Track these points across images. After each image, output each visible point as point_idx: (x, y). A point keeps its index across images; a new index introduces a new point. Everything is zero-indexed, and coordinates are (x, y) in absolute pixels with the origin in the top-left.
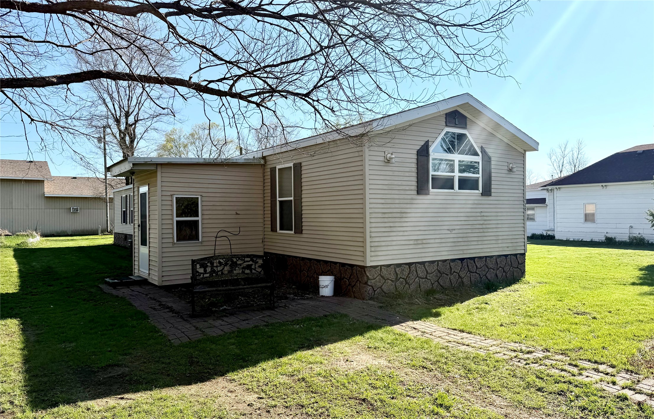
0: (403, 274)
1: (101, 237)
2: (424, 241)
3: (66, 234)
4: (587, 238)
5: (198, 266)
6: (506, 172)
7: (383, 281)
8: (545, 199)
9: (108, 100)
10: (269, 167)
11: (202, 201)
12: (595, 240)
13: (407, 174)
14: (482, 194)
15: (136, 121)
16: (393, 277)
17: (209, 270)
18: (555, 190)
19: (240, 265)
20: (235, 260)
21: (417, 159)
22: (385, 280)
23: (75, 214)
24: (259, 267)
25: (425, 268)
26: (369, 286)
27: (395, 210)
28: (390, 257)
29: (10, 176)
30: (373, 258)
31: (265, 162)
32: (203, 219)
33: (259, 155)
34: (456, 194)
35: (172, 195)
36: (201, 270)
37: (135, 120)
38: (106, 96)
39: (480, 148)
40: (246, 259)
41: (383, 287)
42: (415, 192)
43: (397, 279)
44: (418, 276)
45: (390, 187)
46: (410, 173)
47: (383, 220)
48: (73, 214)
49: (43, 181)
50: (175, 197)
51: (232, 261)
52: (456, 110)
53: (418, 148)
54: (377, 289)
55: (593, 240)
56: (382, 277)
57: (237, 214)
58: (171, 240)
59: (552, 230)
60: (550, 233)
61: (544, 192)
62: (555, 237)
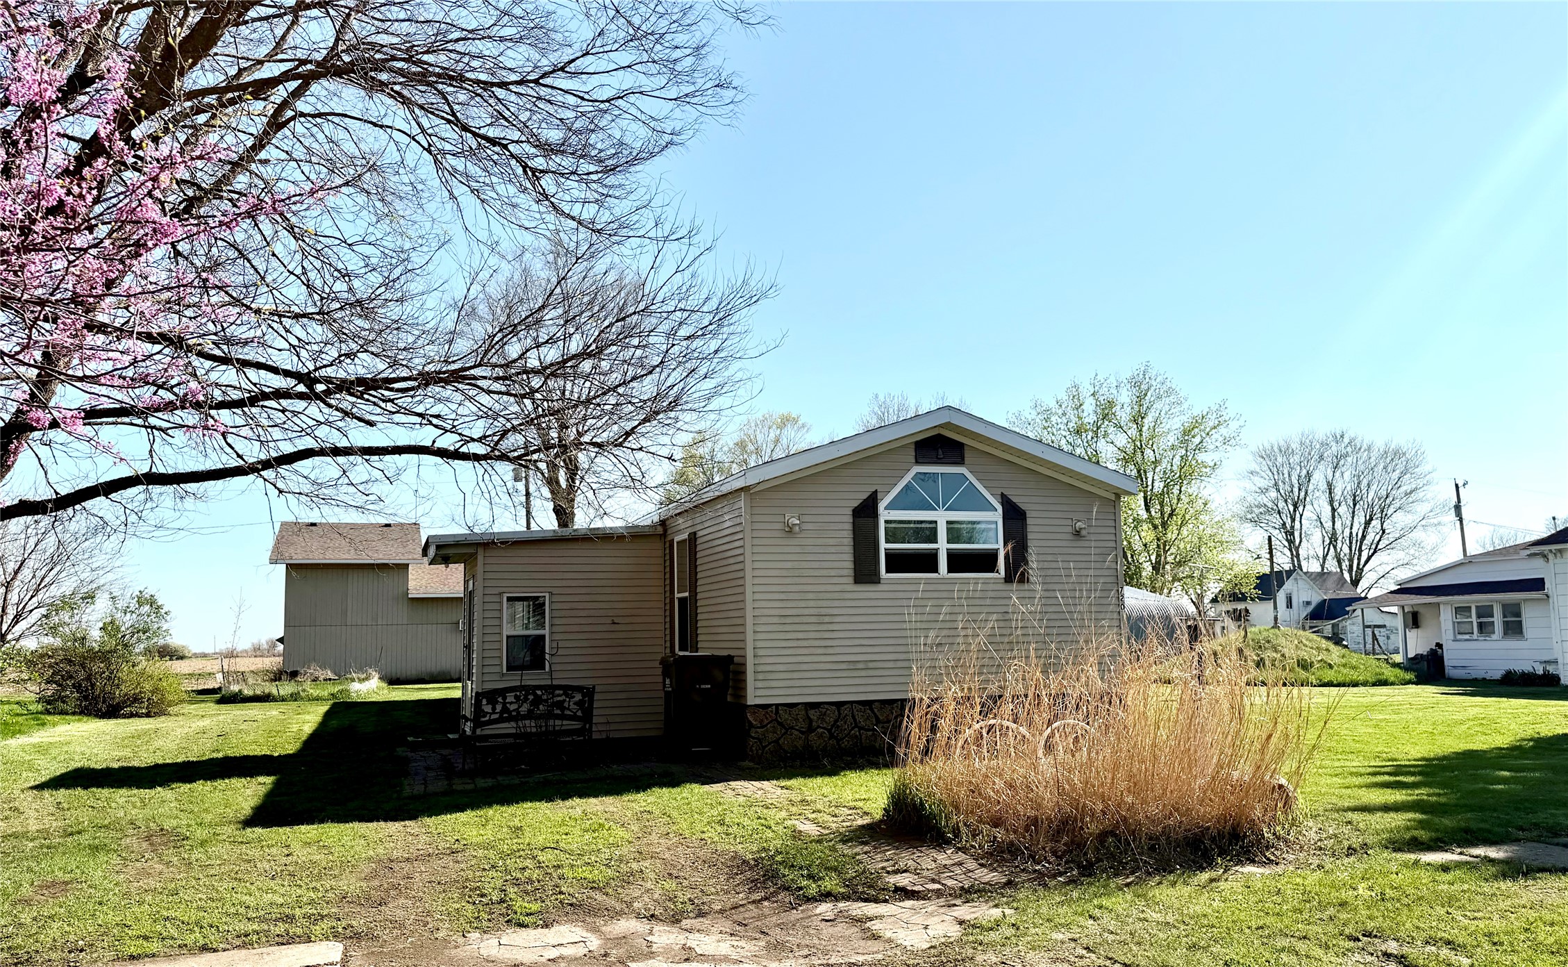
0: (823, 720)
2: (871, 665)
3: (448, 678)
5: (484, 702)
6: (1069, 537)
7: (780, 731)
8: (1543, 579)
10: (669, 538)
11: (551, 602)
13: (833, 550)
14: (1008, 579)
16: (802, 725)
17: (499, 708)
18: (1551, 557)
19: (546, 701)
20: (539, 692)
21: (854, 523)
22: (787, 730)
24: (575, 704)
25: (873, 712)
26: (754, 738)
27: (806, 612)
28: (796, 691)
29: (344, 557)
30: (759, 693)
31: (665, 531)
32: (552, 633)
33: (656, 519)
34: (943, 581)
35: (500, 594)
36: (488, 709)
39: (999, 497)
40: (557, 692)
41: (781, 742)
42: (851, 580)
43: (811, 729)
44: (856, 726)
45: (797, 573)
46: (838, 548)
47: (781, 628)
49: (407, 565)
50: (505, 596)
51: (535, 695)
52: (939, 435)
53: (856, 504)
54: (770, 744)
56: (780, 724)
57: (614, 623)
58: (497, 669)
59: (1555, 662)
60: (1551, 669)
61: (1539, 562)
62: (1559, 679)
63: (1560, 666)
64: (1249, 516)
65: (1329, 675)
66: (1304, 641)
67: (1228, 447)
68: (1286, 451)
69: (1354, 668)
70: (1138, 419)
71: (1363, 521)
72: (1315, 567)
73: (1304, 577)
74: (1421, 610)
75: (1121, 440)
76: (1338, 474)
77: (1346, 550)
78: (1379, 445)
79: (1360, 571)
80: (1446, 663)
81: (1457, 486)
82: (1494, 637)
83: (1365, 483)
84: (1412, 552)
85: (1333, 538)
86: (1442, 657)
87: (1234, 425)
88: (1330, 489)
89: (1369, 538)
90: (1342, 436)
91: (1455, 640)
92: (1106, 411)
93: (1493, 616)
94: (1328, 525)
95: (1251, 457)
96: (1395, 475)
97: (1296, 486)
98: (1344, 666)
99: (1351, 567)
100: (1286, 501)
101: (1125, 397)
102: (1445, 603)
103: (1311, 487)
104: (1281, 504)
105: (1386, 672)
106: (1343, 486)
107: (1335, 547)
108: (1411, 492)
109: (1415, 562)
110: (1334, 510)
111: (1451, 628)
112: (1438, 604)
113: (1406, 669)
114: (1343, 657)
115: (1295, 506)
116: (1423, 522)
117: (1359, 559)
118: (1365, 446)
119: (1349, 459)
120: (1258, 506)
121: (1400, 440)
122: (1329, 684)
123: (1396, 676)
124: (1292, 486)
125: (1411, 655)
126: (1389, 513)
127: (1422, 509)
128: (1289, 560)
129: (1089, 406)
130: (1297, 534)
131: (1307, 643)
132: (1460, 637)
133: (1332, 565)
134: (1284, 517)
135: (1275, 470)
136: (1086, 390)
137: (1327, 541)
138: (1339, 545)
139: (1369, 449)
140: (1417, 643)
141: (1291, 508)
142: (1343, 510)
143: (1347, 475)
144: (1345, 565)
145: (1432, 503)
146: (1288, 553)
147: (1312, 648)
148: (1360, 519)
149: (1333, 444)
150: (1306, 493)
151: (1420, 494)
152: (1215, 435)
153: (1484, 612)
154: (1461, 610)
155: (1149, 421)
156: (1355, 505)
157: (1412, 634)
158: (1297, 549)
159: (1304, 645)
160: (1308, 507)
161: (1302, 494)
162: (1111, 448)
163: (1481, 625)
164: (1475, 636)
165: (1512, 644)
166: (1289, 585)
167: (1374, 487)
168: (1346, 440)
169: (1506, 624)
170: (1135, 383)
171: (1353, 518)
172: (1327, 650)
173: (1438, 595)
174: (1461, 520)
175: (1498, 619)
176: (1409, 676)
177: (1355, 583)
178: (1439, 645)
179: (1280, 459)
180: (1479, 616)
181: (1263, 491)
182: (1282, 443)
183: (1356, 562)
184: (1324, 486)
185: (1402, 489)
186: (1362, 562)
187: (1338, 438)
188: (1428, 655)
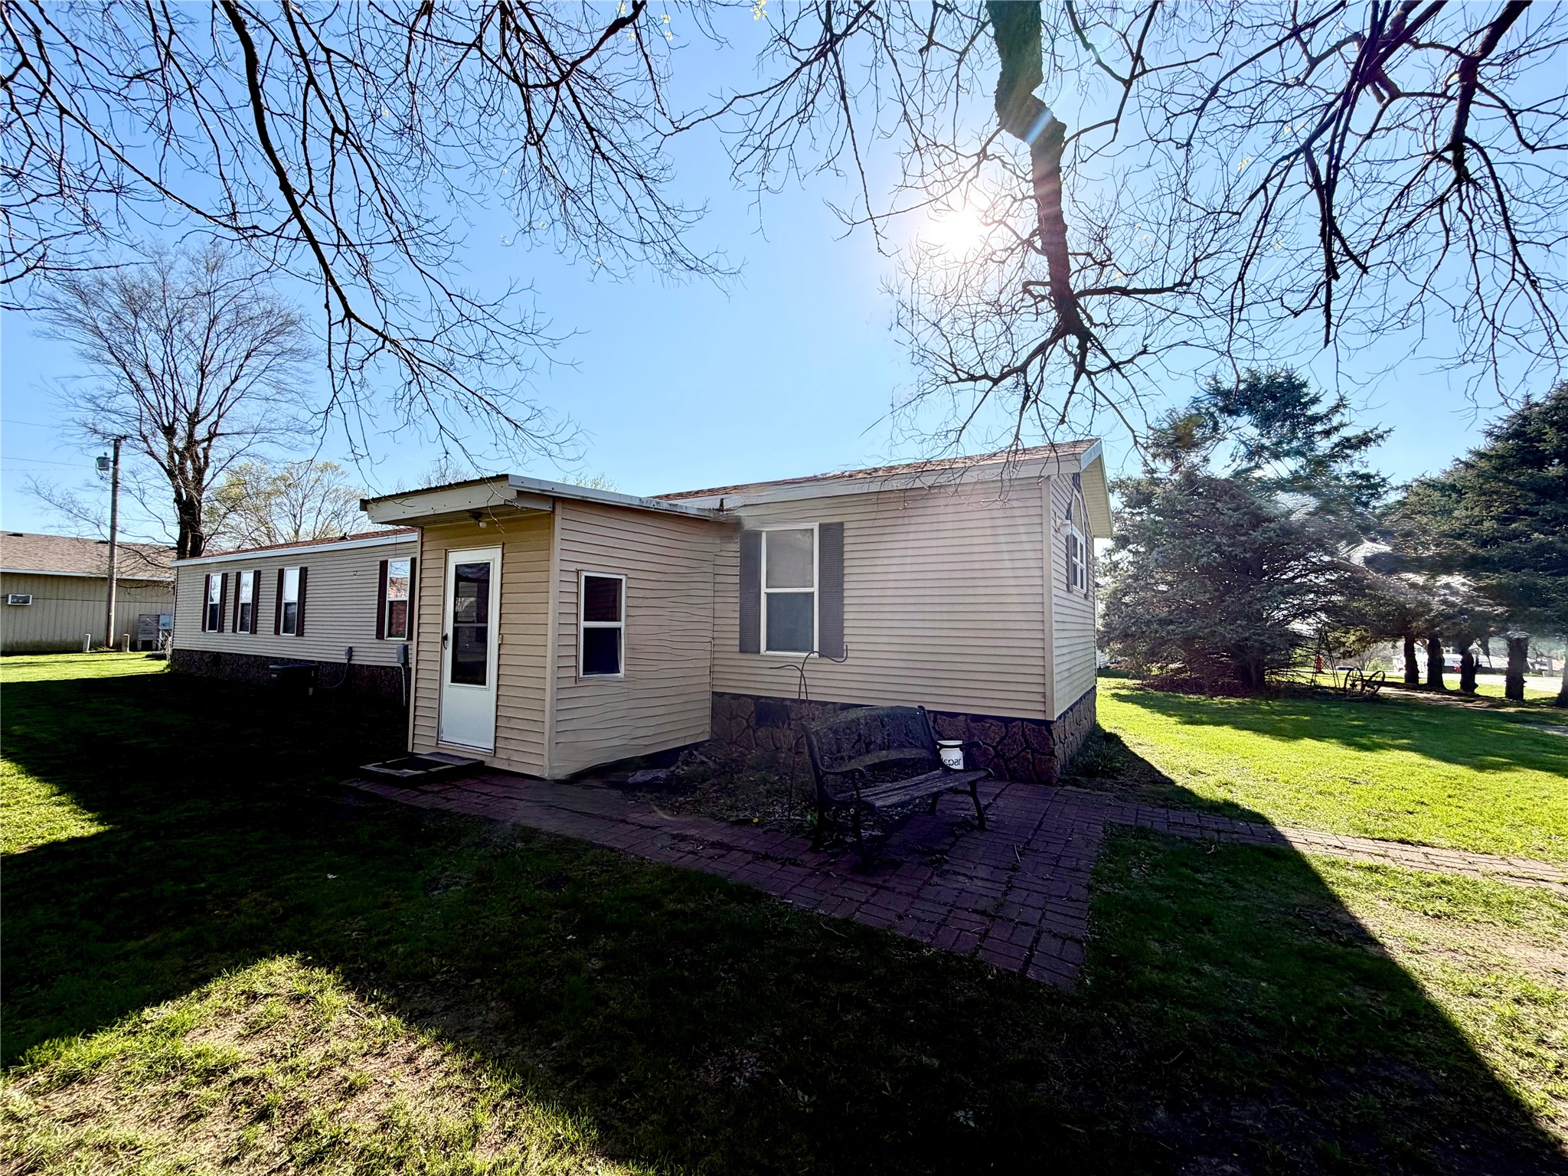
1: (91, 658)
9: (146, 384)
11: (629, 588)
15: (212, 436)
23: (19, 611)
26: (1056, 757)
32: (627, 626)
35: (578, 572)
37: (209, 433)
38: (139, 375)
42: (1066, 588)
48: (12, 610)
50: (584, 575)
58: (572, 672)
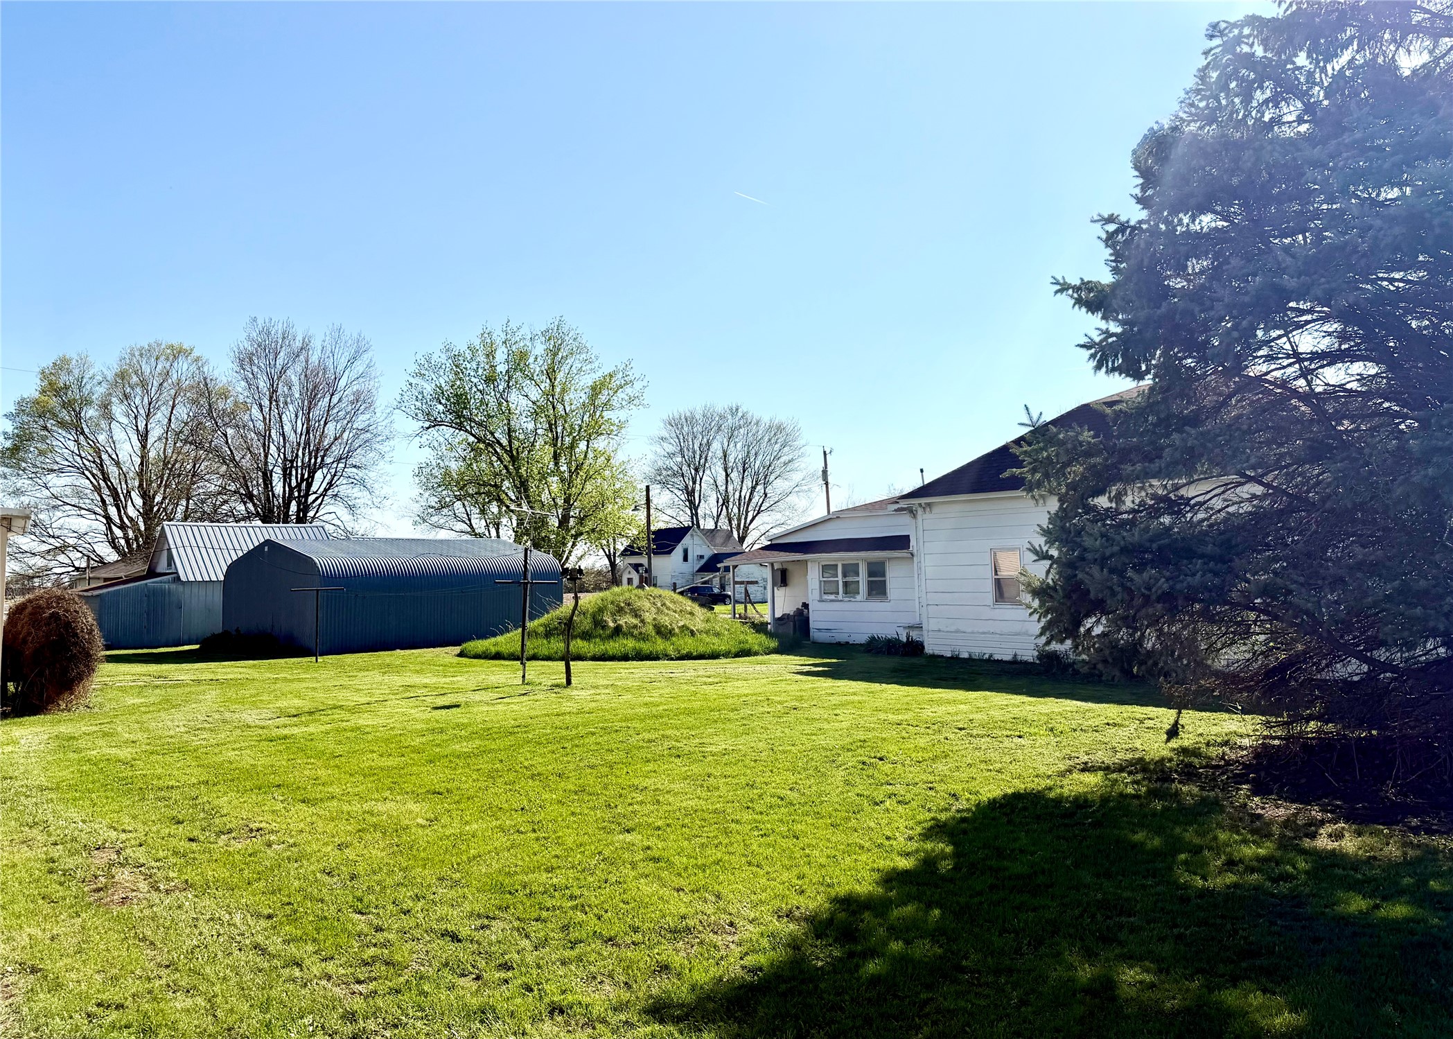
4: (1002, 651)
8: (908, 536)
12: (1025, 658)
18: (920, 511)
55: (1019, 658)
59: (919, 627)
60: (915, 635)
61: (906, 518)
62: (923, 647)
63: (925, 633)
64: (659, 478)
65: (688, 644)
66: (668, 603)
67: (632, 407)
68: (690, 420)
69: (717, 635)
70: (551, 373)
71: (750, 485)
72: (709, 524)
73: (699, 533)
74: (790, 567)
75: (535, 394)
76: (732, 445)
77: (736, 510)
78: (766, 420)
79: (746, 528)
80: (812, 625)
81: (825, 452)
82: (859, 598)
83: (753, 452)
84: (787, 513)
85: (726, 502)
86: (808, 619)
87: (638, 385)
88: (725, 456)
89: (754, 501)
90: (737, 409)
91: (821, 601)
92: (519, 361)
93: (858, 576)
94: (722, 488)
95: (662, 425)
96: (777, 447)
97: (698, 452)
98: (707, 632)
99: (739, 525)
100: (689, 466)
101: (539, 349)
102: (813, 561)
103: (710, 454)
104: (685, 468)
105: (750, 641)
106: (736, 454)
107: (727, 508)
108: (790, 461)
109: (789, 522)
110: (727, 475)
111: (817, 587)
112: (806, 561)
113: (771, 635)
114: (708, 621)
115: (697, 470)
116: (797, 489)
117: (746, 519)
118: (754, 421)
119: (742, 431)
120: (667, 469)
121: (781, 417)
122: (689, 657)
123: (760, 644)
124: (694, 452)
125: (778, 615)
126: (771, 480)
127: (796, 477)
128: (688, 518)
129: (501, 355)
130: (697, 495)
131: (671, 606)
132: (826, 597)
133: (723, 524)
134: (686, 479)
135: (681, 438)
136: (498, 337)
137: (721, 501)
138: (731, 506)
139: (757, 424)
140: (784, 603)
141: (693, 472)
142: (734, 475)
143: (739, 445)
144: (735, 523)
145: (805, 472)
146: (688, 512)
147: (675, 612)
148: (748, 483)
149: (730, 417)
150: (706, 459)
151: (795, 465)
152: (620, 394)
153: (851, 570)
154: (828, 569)
155: (560, 376)
156: (744, 472)
157: (780, 593)
158: (696, 509)
159: (668, 608)
160: (707, 472)
161: (702, 461)
162: (524, 402)
163: (846, 584)
164: (840, 597)
165: (876, 605)
166: (687, 541)
167: (760, 457)
168: (740, 414)
169: (870, 584)
170: (547, 335)
171: (742, 482)
172: (691, 614)
173: (806, 553)
174: (827, 484)
175: (863, 579)
176: (773, 644)
177: (742, 539)
178: (806, 605)
179: (686, 429)
180: (845, 575)
181: (671, 456)
182: (688, 414)
183: (743, 521)
184: (719, 453)
185: (782, 460)
186: (748, 521)
187: (734, 411)
188: (794, 616)
